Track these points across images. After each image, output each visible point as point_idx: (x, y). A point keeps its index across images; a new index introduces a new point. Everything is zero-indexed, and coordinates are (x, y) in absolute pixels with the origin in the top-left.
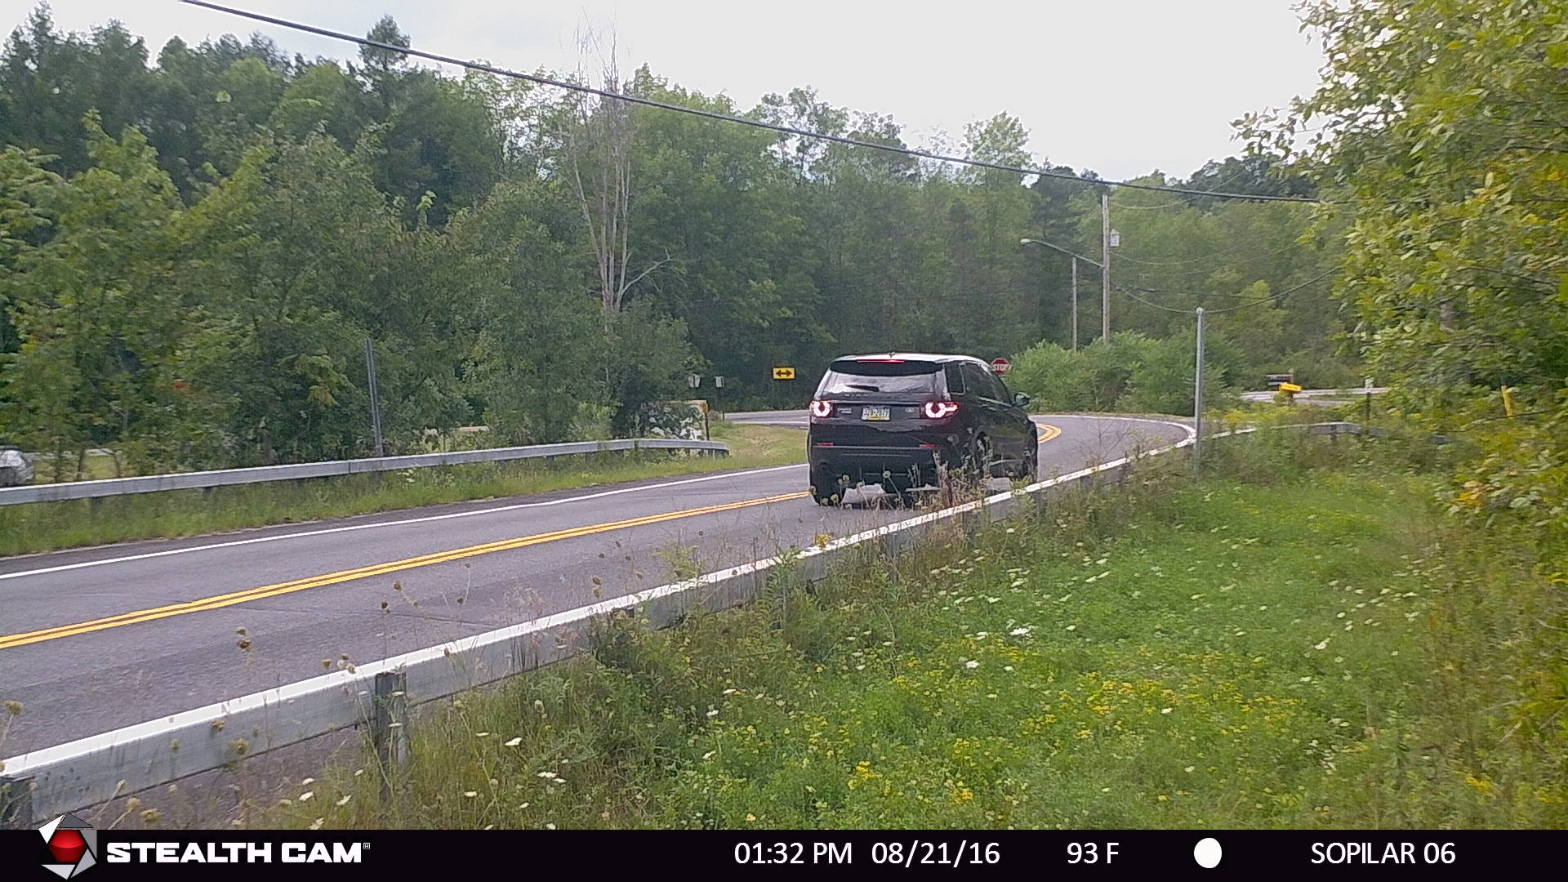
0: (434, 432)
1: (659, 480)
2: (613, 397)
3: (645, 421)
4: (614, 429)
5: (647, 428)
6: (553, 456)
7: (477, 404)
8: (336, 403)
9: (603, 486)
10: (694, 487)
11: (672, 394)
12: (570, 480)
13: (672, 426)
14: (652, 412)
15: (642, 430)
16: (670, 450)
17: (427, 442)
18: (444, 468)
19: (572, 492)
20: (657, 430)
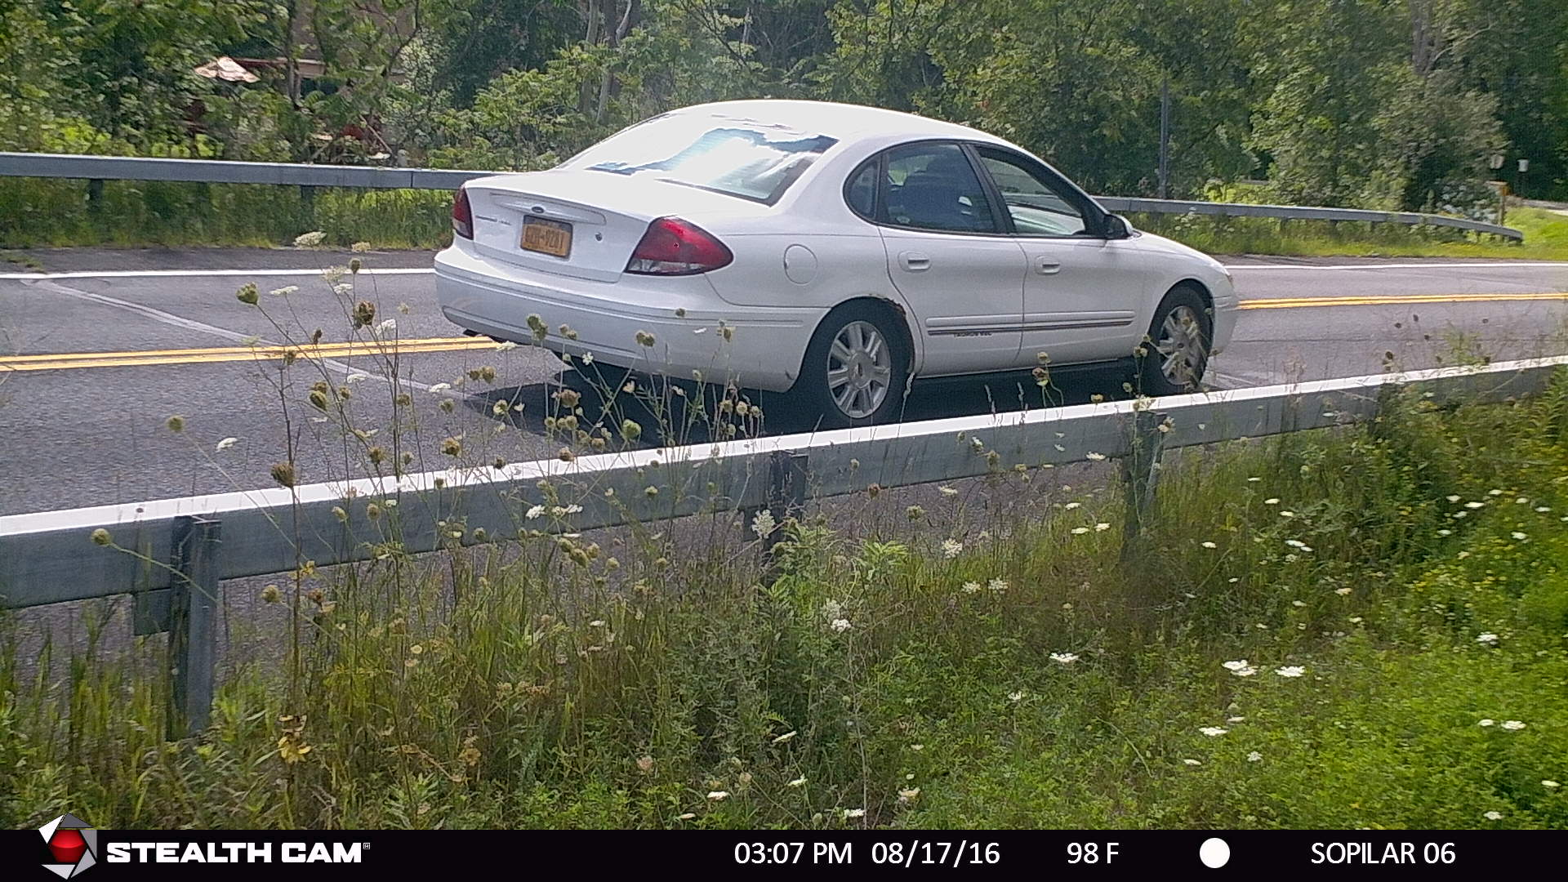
0: (1218, 182)
1: (1444, 259)
2: (1407, 168)
3: (1438, 197)
4: (1404, 201)
5: (1439, 204)
6: (1336, 221)
7: (1266, 158)
8: (1123, 140)
9: (1385, 258)
10: (1476, 271)
11: (1470, 171)
12: (1353, 248)
13: (1464, 205)
14: (1447, 188)
15: (1434, 205)
16: (1461, 231)
17: (1210, 189)
18: (1223, 216)
19: (1350, 259)
20: (1448, 207)
